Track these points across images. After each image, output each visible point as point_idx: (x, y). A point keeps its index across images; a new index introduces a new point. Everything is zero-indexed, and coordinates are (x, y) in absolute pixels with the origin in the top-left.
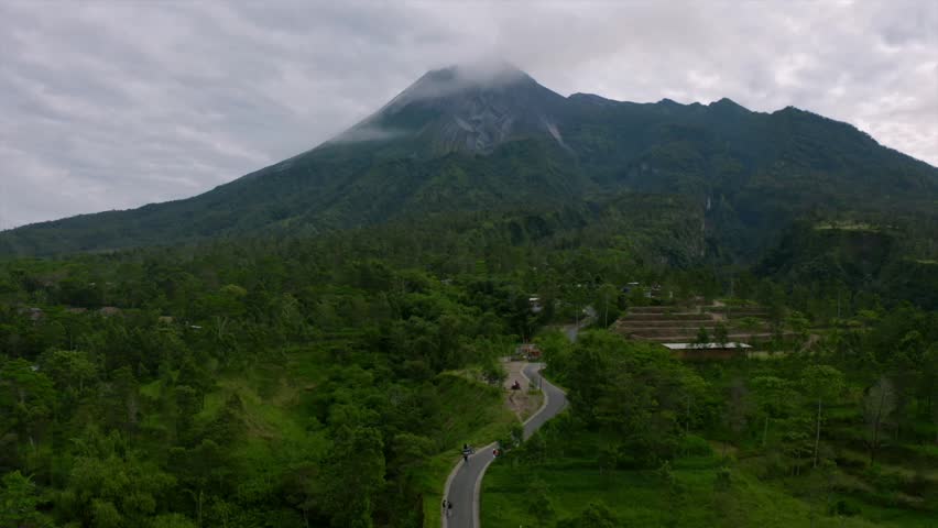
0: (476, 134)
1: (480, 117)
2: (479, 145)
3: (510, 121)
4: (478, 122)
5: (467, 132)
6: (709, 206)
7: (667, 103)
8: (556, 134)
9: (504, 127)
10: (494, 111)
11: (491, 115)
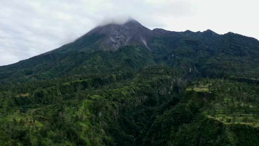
0: (116, 43)
1: (119, 37)
2: (117, 47)
3: (129, 38)
4: (118, 39)
5: (113, 42)
6: (190, 71)
7: (188, 32)
8: (145, 43)
9: (127, 40)
10: (124, 35)
11: (123, 36)
